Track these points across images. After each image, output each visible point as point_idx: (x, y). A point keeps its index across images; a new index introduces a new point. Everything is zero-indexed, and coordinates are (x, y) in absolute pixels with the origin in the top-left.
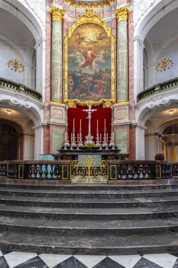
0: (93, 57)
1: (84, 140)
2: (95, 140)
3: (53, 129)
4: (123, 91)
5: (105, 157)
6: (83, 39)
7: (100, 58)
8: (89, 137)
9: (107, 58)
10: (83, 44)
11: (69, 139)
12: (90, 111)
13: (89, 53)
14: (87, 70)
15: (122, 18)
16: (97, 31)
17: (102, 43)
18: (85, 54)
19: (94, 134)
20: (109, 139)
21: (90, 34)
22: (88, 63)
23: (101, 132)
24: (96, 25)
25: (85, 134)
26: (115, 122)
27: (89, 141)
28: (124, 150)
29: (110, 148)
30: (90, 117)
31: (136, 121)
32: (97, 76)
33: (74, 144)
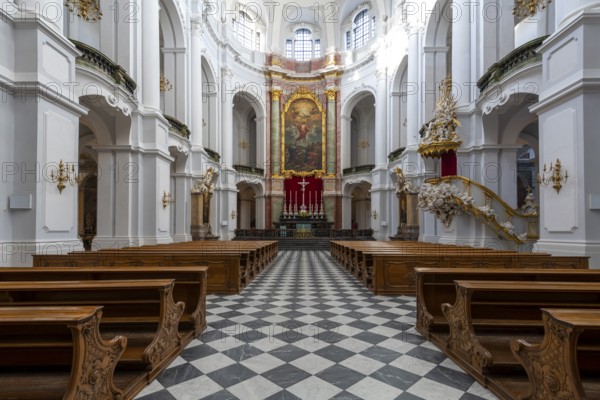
0: (307, 130)
1: (299, 209)
2: (308, 209)
3: (274, 200)
4: (331, 166)
5: (314, 226)
6: (297, 113)
7: (313, 131)
8: (303, 206)
9: (319, 131)
10: (298, 118)
11: (288, 209)
12: (304, 183)
13: (303, 126)
14: (302, 143)
15: (332, 98)
16: (310, 106)
17: (314, 118)
18: (299, 128)
19: (307, 204)
20: (319, 209)
21: (304, 109)
22: (302, 136)
23: (313, 203)
24: (309, 100)
25: (300, 204)
26: (325, 193)
27: (303, 211)
28: (331, 218)
29: (319, 216)
30: (304, 189)
31: (341, 192)
32: (310, 149)
33: (291, 213)
